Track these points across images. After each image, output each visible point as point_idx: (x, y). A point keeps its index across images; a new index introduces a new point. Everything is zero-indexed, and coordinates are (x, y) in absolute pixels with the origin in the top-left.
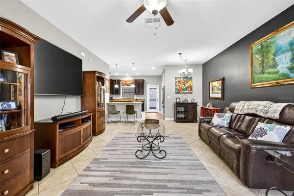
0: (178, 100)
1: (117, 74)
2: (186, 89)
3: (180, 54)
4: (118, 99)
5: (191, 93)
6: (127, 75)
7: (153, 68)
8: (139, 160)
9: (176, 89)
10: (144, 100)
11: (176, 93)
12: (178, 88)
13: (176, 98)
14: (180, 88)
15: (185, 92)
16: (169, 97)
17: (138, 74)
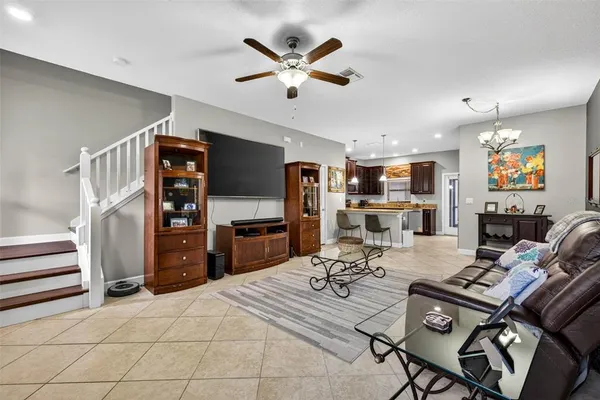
0: (491, 208)
1: (373, 156)
2: (523, 178)
3: (465, 100)
4: (379, 205)
5: (542, 189)
6: (395, 155)
7: (438, 136)
8: (313, 291)
9: (491, 181)
10: (436, 206)
11: (490, 190)
12: (496, 177)
13: (487, 204)
14: (501, 176)
15: (519, 186)
16: (469, 200)
17: (415, 151)
